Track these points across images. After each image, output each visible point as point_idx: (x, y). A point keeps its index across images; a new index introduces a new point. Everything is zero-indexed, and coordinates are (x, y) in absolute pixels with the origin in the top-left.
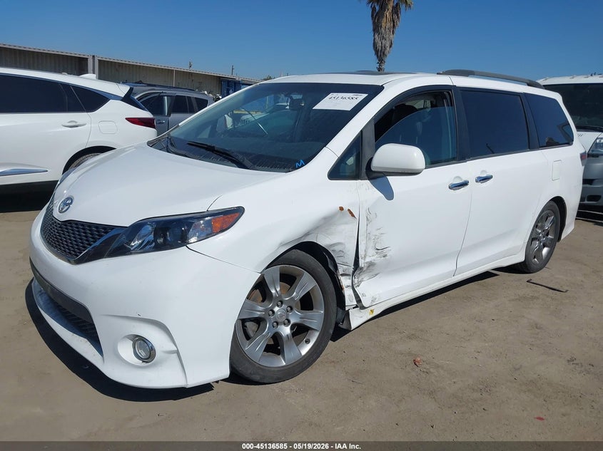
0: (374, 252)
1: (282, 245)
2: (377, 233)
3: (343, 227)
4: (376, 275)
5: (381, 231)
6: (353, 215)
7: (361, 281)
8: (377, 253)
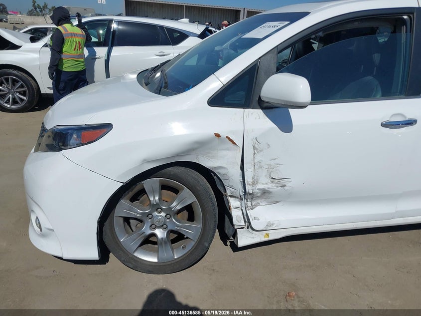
0: (269, 180)
1: (146, 161)
2: (272, 163)
3: (225, 153)
4: (277, 202)
5: (277, 161)
6: (234, 143)
7: (256, 205)
8: (272, 182)
